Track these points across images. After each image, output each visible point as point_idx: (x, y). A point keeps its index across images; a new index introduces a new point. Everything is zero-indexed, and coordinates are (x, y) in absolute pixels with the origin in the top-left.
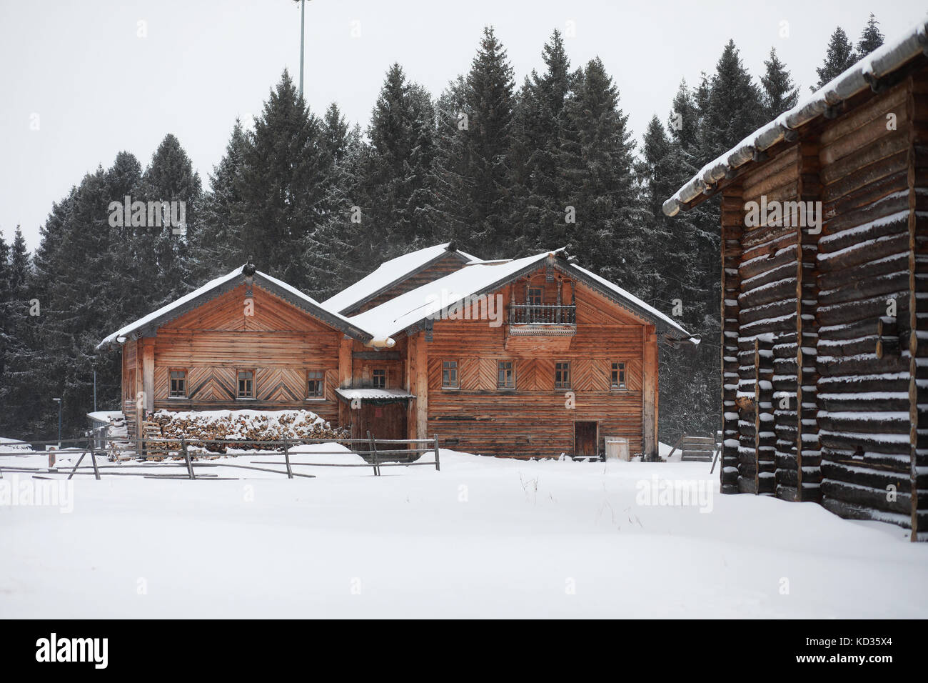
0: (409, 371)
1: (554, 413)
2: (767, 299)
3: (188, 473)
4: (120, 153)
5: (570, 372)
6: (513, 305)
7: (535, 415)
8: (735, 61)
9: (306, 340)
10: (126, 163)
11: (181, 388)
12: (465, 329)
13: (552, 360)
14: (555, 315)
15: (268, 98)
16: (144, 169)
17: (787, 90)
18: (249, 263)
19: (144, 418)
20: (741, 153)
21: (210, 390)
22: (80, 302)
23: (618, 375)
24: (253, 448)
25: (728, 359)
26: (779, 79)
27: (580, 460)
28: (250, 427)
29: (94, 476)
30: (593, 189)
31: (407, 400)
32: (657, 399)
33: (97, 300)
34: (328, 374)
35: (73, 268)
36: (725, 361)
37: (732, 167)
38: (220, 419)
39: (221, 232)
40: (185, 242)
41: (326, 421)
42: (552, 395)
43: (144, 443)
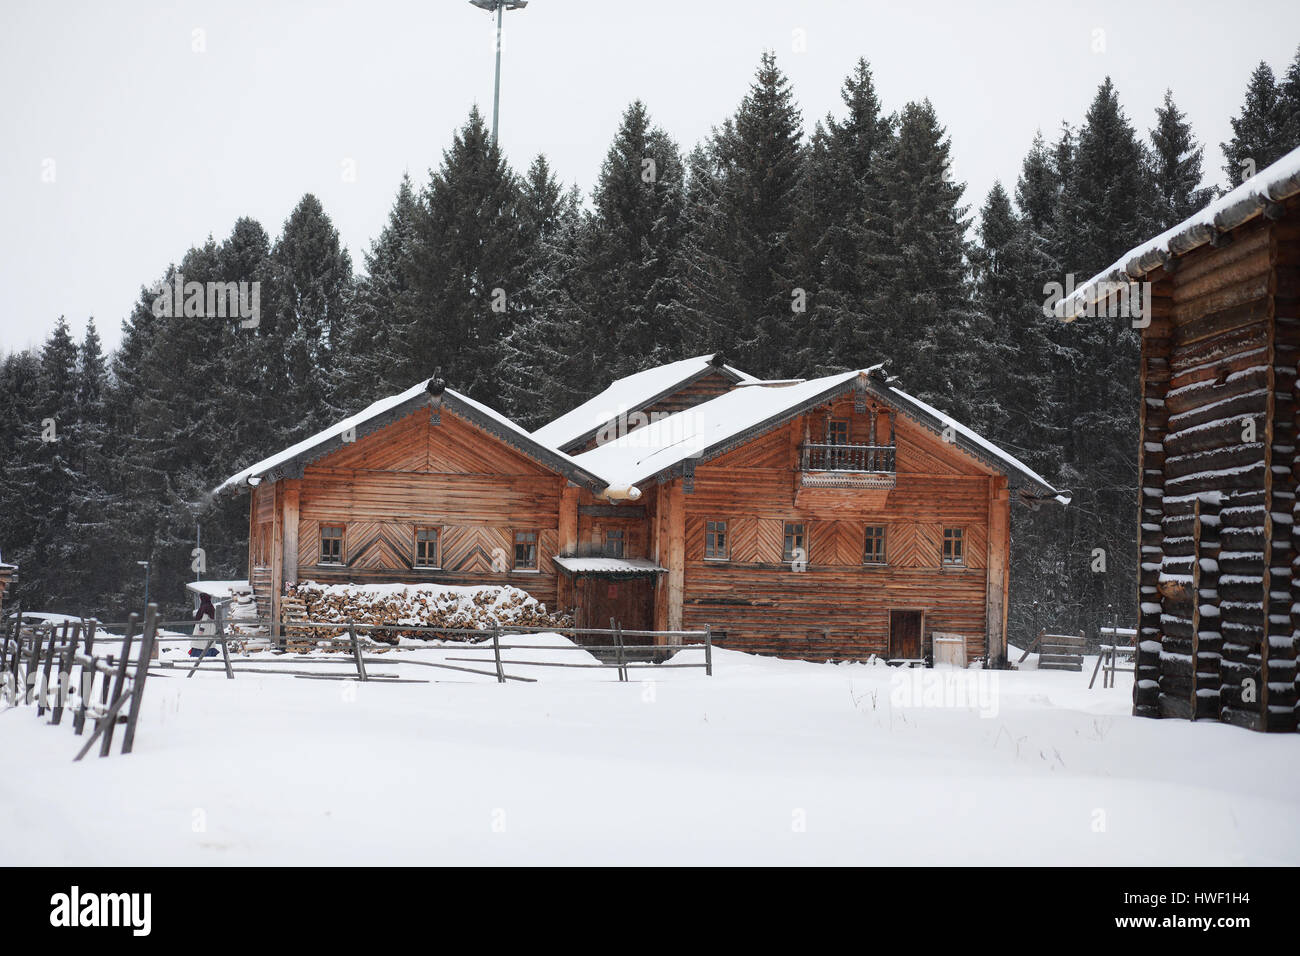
0: (658, 534)
1: (861, 597)
2: (1212, 443)
3: (357, 672)
4: (240, 219)
5: (885, 541)
6: (808, 443)
7: (834, 601)
8: (1114, 106)
9: (513, 487)
10: (248, 233)
11: (336, 551)
12: (739, 477)
13: (860, 523)
14: (866, 459)
15: (450, 146)
16: (272, 242)
17: (1186, 149)
18: (435, 378)
19: (283, 592)
20: (1191, 234)
21: (375, 555)
22: (178, 427)
23: (953, 546)
24: (436, 638)
25: (1148, 526)
26: (1177, 135)
27: (898, 665)
28: (433, 608)
29: (225, 673)
30: (911, 282)
31: (654, 575)
32: (1007, 581)
33: (202, 426)
34: (543, 536)
35: (169, 380)
36: (1143, 530)
37: (1174, 254)
38: (390, 596)
39: (380, 333)
40: (327, 346)
41: (540, 602)
42: (858, 572)
43: (282, 628)
